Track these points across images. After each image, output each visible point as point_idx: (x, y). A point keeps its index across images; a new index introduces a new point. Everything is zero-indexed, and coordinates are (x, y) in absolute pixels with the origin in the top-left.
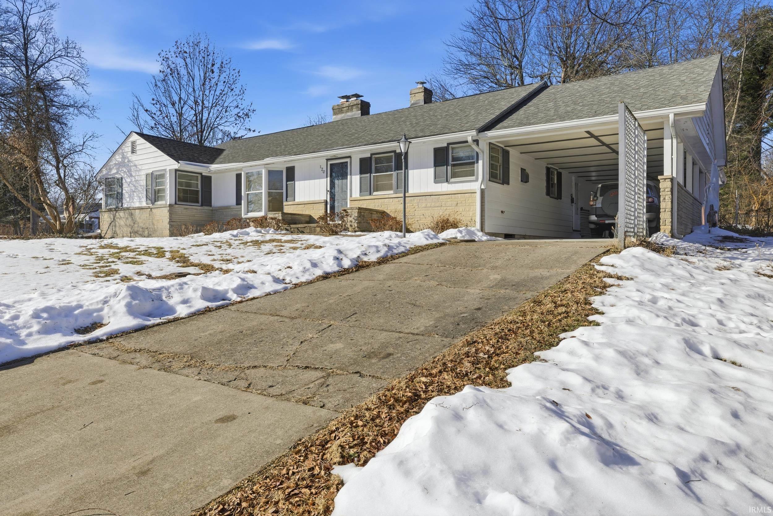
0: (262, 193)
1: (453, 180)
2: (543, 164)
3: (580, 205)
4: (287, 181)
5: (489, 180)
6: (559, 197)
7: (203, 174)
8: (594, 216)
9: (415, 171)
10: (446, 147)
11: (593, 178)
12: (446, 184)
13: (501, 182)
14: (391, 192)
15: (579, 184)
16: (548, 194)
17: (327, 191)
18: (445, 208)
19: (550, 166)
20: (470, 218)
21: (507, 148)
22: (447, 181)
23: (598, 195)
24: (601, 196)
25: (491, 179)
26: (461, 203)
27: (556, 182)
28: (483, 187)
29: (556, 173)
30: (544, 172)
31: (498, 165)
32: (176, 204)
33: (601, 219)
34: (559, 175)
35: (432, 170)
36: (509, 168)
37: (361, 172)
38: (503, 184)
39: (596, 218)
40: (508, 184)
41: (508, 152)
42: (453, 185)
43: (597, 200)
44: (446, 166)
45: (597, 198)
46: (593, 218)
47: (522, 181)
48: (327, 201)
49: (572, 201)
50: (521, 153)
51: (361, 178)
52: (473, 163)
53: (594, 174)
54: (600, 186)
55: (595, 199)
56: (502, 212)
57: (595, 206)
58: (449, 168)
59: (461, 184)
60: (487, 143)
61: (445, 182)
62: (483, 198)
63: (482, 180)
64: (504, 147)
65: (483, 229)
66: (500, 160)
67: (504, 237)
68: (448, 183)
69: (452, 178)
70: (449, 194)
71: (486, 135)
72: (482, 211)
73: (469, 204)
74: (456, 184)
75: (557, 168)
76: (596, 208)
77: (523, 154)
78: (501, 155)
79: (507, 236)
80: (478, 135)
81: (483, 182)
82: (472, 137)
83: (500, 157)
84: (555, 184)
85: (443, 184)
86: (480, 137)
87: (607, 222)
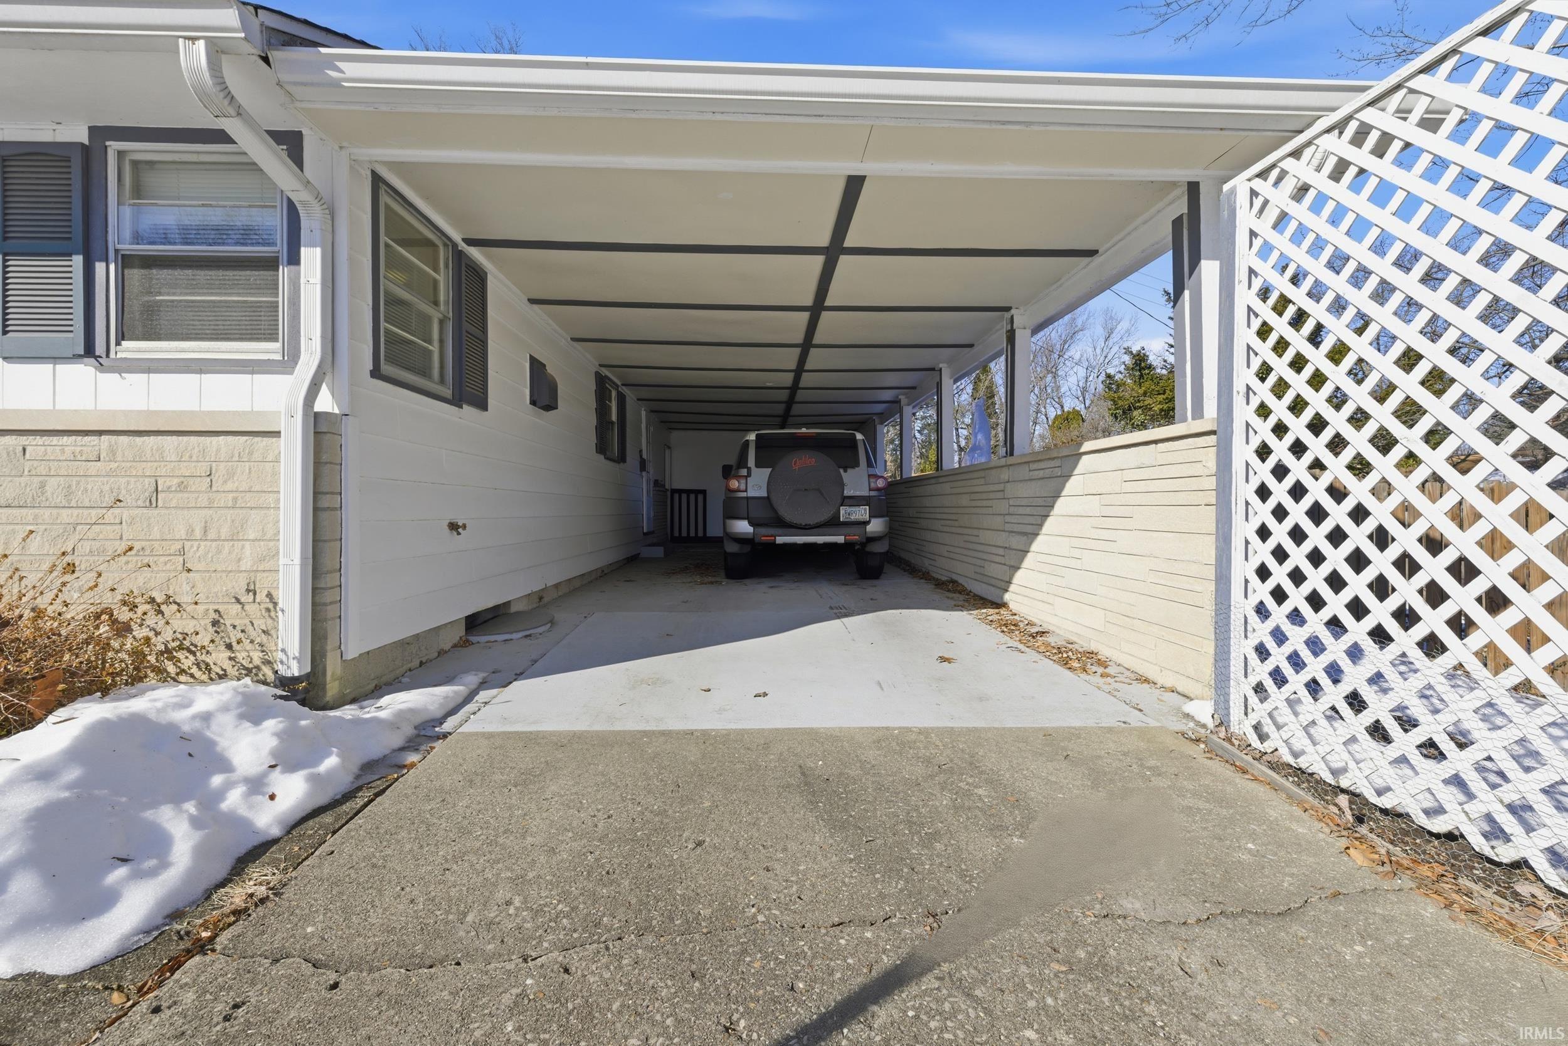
1: (131, 349)
2: (591, 362)
5: (376, 373)
6: (622, 459)
8: (745, 523)
10: (84, 148)
12: (84, 371)
13: (448, 393)
15: (651, 429)
16: (602, 448)
18: (66, 516)
19: (605, 372)
20: (238, 584)
21: (475, 253)
22: (89, 351)
23: (751, 461)
24: (759, 465)
25: (387, 368)
26: (182, 488)
27: (615, 418)
28: (325, 403)
29: (616, 394)
30: (592, 385)
31: (435, 315)
33: (763, 531)
34: (622, 402)
36: (484, 343)
38: (457, 401)
39: (750, 529)
40: (482, 404)
41: (480, 277)
42: (130, 377)
43: (749, 475)
44: (78, 260)
45: (749, 469)
46: (743, 527)
47: (533, 402)
49: (642, 465)
50: (532, 301)
52: (271, 264)
54: (752, 437)
55: (744, 471)
56: (454, 527)
57: (744, 495)
58: (105, 273)
59: (194, 378)
60: (354, 162)
61: (76, 358)
62: (326, 470)
63: (320, 366)
64: (463, 240)
65: (331, 644)
66: (444, 293)
67: (463, 632)
68: (101, 368)
69: (122, 337)
70: (100, 433)
71: (333, 74)
72: (315, 541)
73: (231, 496)
74: (207, 378)
75: (619, 383)
76: (747, 498)
77: (536, 307)
78: (442, 274)
79: (474, 623)
80: (266, 60)
81: (328, 378)
82: (217, 51)
83: (441, 278)
84: (612, 423)
85: (60, 368)
86: (284, 77)
87: (780, 540)
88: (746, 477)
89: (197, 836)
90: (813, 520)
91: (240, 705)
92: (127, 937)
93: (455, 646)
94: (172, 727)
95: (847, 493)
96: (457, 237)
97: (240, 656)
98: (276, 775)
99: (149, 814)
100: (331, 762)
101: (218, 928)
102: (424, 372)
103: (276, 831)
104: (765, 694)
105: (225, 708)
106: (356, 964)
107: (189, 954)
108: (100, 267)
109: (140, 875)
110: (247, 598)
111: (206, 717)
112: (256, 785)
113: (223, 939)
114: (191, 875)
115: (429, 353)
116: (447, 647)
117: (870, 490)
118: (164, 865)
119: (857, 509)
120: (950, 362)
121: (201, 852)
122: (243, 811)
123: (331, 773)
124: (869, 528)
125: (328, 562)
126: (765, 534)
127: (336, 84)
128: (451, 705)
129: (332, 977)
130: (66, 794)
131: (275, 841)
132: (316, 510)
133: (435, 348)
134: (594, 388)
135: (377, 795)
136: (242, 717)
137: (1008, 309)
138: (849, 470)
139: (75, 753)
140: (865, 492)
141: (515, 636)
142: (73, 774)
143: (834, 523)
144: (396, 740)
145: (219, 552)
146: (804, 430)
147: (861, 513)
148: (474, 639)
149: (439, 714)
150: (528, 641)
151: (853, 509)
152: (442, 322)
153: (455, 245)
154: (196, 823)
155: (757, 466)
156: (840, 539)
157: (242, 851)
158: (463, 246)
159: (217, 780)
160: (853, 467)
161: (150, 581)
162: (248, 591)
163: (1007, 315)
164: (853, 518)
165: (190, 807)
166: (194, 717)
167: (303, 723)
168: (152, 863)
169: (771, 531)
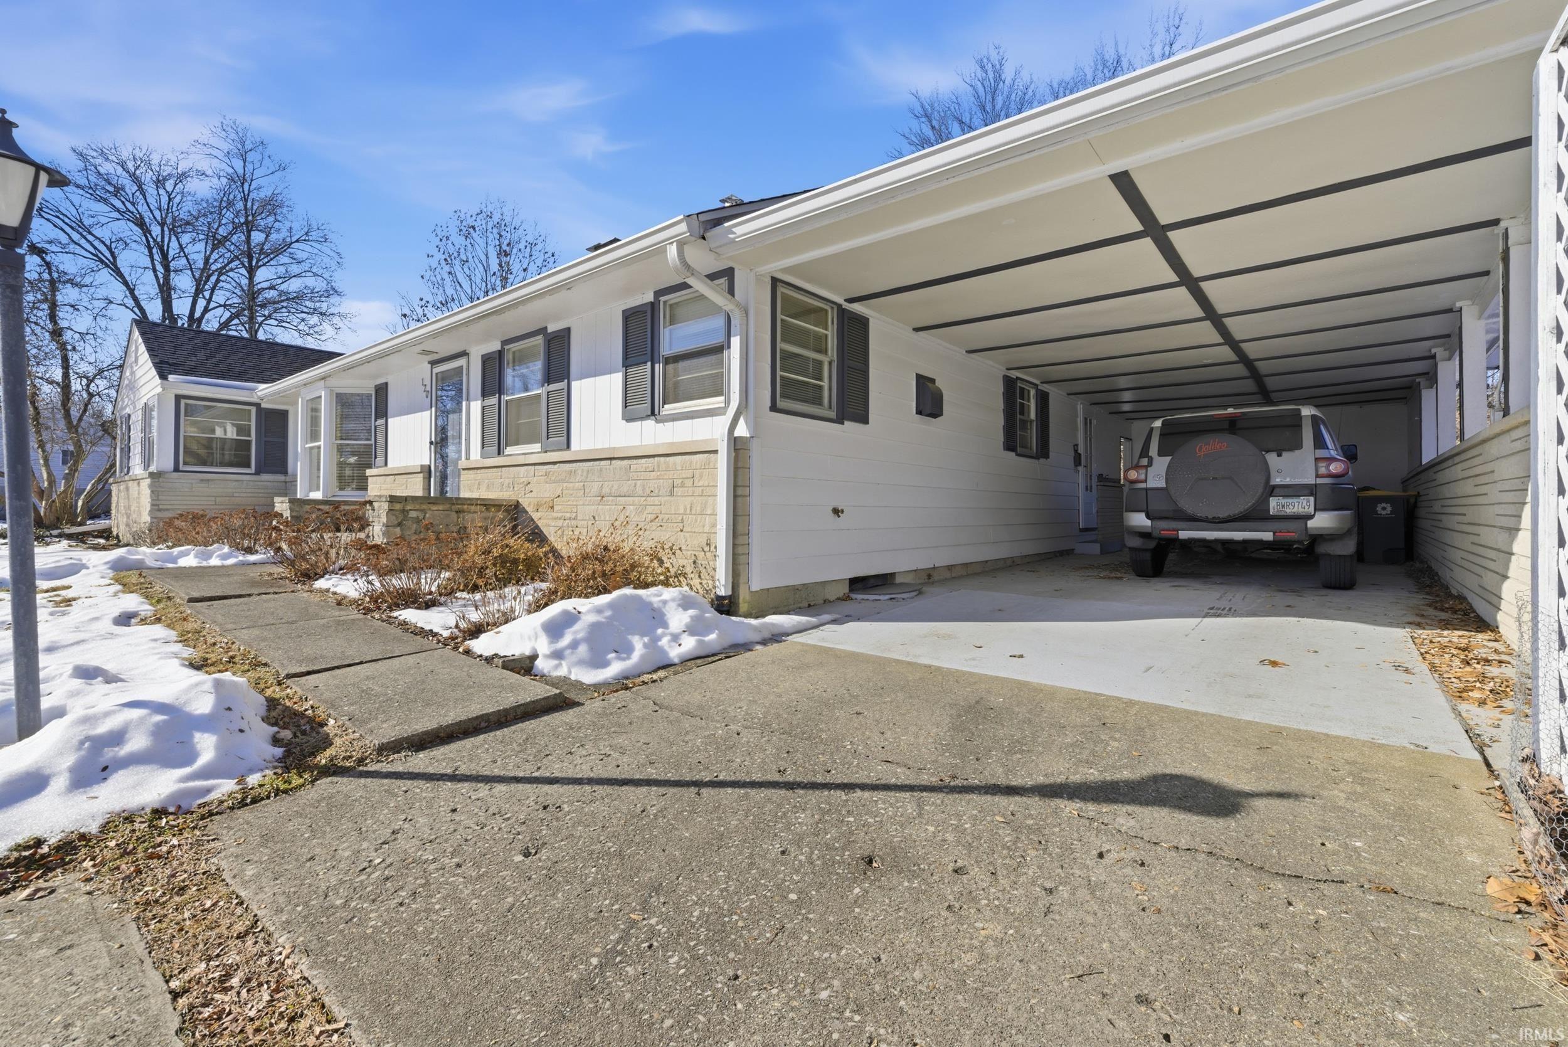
0: (319, 447)
1: (669, 409)
2: (993, 368)
3: (1096, 469)
4: (376, 421)
5: (774, 408)
6: (1043, 451)
7: (263, 405)
8: (1142, 516)
9: (585, 381)
10: (652, 304)
11: (1126, 407)
12: (650, 423)
13: (833, 414)
14: (537, 447)
15: (1094, 422)
16: (1011, 444)
17: (431, 443)
19: (1014, 374)
20: (703, 540)
21: (856, 307)
22: (653, 413)
23: (1153, 450)
24: (1161, 453)
25: (781, 403)
26: (683, 485)
27: (1033, 416)
28: (742, 430)
29: (1033, 392)
30: (1000, 389)
31: (823, 359)
32: (176, 469)
33: (1163, 524)
34: (1043, 399)
35: (617, 378)
36: (865, 372)
37: (485, 394)
38: (837, 420)
39: (1148, 523)
40: (864, 419)
41: (862, 323)
42: (669, 425)
43: (1150, 464)
44: (648, 365)
45: (1150, 459)
46: (1139, 520)
47: (917, 411)
48: (430, 467)
49: (1077, 460)
50: (917, 330)
51: (483, 408)
52: (718, 351)
53: (1127, 396)
54: (1158, 423)
55: (1145, 461)
56: (837, 512)
57: (1143, 485)
58: (659, 368)
59: (689, 421)
60: (759, 278)
61: (647, 417)
62: (740, 472)
63: (738, 409)
64: (845, 300)
65: (742, 580)
66: (832, 343)
67: (847, 590)
68: (657, 421)
69: (664, 403)
70: (654, 456)
71: (731, 236)
72: (735, 516)
73: (701, 489)
74: (677, 423)
75: (1037, 382)
76: (1147, 490)
77: (921, 333)
78: (830, 328)
79: (858, 584)
80: (704, 238)
81: (744, 413)
82: (681, 245)
83: (829, 333)
84: (1031, 421)
85: (644, 422)
86: (713, 245)
87: (1184, 535)
88: (1146, 467)
89: (644, 651)
90: (1223, 514)
91: (681, 599)
92: (607, 679)
93: (838, 599)
94: (650, 604)
95: (1277, 480)
96: (840, 300)
97: (704, 582)
98: (685, 636)
99: (630, 637)
100: (713, 636)
101: (635, 685)
102: (817, 401)
103: (676, 661)
104: (1021, 656)
105: (673, 600)
106: (667, 708)
107: (622, 689)
108: (657, 366)
109: (619, 659)
110: (706, 549)
111: (665, 602)
112: (675, 638)
113: (634, 689)
114: (636, 666)
115: (820, 388)
116: (832, 598)
117: (1317, 476)
118: (629, 658)
119: (1295, 500)
120: (1473, 298)
121: (642, 657)
122: (666, 648)
123: (710, 642)
124: (1311, 524)
125: (741, 529)
126: (1164, 528)
127: (733, 241)
128: (802, 628)
129: (657, 708)
130: (604, 620)
131: (675, 665)
132: (735, 496)
133: (825, 384)
134: (1002, 390)
135: (726, 657)
136: (679, 605)
137: (1495, 222)
138: (1285, 454)
139: (611, 605)
140: (1310, 479)
141: (881, 597)
142: (608, 613)
143: (1257, 515)
144: (757, 637)
145: (696, 521)
146: (1230, 410)
147: (1302, 505)
148: (854, 596)
149: (790, 631)
150: (890, 602)
151: (1290, 500)
152: (830, 363)
153: (839, 306)
154: (645, 646)
155: (1159, 455)
156: (1268, 536)
157: (661, 665)
158: (846, 305)
159: (660, 631)
160: (1291, 449)
161: (665, 535)
162: (707, 544)
163: (1499, 230)
164: (1289, 511)
165: (646, 639)
166: (660, 601)
167: (707, 615)
168: (625, 656)
169: (1173, 524)
